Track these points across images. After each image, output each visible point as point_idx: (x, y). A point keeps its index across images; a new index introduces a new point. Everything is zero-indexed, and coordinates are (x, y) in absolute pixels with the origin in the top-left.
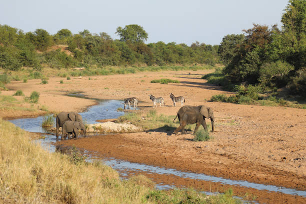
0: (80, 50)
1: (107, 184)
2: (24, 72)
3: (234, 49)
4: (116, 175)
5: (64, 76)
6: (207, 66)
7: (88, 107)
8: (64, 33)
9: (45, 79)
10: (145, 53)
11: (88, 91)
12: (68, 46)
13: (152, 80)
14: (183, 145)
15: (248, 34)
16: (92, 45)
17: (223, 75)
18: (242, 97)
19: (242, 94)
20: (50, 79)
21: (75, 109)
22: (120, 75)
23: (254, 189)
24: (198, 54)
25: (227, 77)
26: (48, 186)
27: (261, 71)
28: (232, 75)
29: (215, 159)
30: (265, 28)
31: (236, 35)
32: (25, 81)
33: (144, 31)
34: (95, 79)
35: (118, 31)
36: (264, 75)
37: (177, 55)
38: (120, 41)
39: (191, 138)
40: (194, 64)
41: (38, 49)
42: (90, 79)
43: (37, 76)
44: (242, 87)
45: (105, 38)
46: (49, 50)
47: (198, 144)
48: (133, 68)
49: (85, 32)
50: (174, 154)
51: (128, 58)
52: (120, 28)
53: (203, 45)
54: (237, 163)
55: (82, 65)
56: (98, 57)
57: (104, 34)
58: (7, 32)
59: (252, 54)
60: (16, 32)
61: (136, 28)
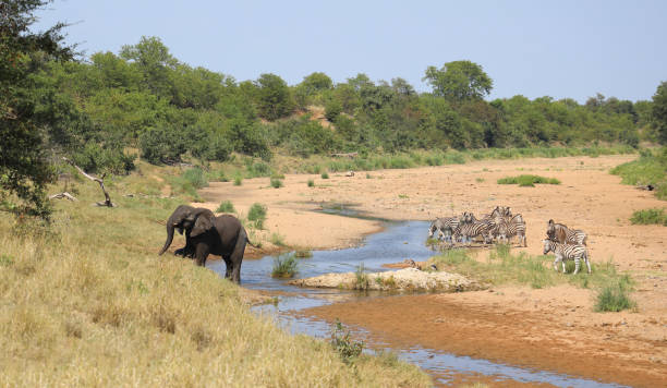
0: (349, 117)
5: (317, 171)
6: (622, 146)
7: (364, 235)
8: (316, 82)
9: (278, 178)
10: (487, 121)
11: (368, 202)
13: (499, 178)
14: (570, 320)
16: (373, 107)
20: (288, 177)
21: (337, 239)
24: (601, 120)
32: (238, 182)
33: (485, 74)
34: (380, 178)
35: (429, 76)
37: (556, 125)
38: (433, 95)
40: (592, 142)
41: (263, 115)
42: (368, 177)
43: (262, 170)
45: (402, 91)
49: (361, 79)
51: (448, 131)
52: (432, 69)
53: (613, 101)
55: (353, 148)
57: (400, 83)
60: (220, 81)
61: (468, 68)
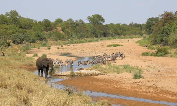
0: (68, 30)
2: (38, 43)
5: (60, 45)
6: (139, 36)
9: (49, 47)
13: (108, 45)
15: (161, 17)
16: (74, 27)
18: (159, 53)
20: (52, 46)
30: (171, 13)
32: (39, 48)
33: (103, 18)
34: (77, 46)
35: (88, 19)
37: (122, 30)
38: (90, 24)
40: (131, 35)
41: (45, 30)
42: (73, 46)
43: (45, 45)
45: (81, 23)
47: (135, 80)
48: (97, 39)
49: (70, 20)
51: (94, 33)
52: (89, 17)
53: (136, 24)
55: (69, 38)
57: (81, 21)
58: (28, 22)
60: (33, 21)
61: (98, 16)
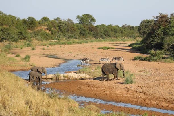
0: (55, 30)
1: (71, 110)
2: (21, 43)
3: (147, 28)
4: (77, 105)
5: (45, 45)
6: (132, 39)
7: (59, 64)
8: (45, 19)
9: (34, 47)
10: (94, 31)
11: (60, 54)
12: (47, 27)
13: (98, 47)
14: (117, 87)
15: (156, 19)
16: (62, 27)
17: (141, 44)
18: (152, 57)
19: (152, 55)
20: (37, 47)
21: (52, 65)
22: (79, 44)
23: (160, 113)
24: (126, 31)
25: (144, 45)
26: (36, 111)
27: (164, 41)
28: (146, 44)
29: (136, 95)
30: (166, 16)
31: (149, 20)
32: (22, 48)
33: (93, 18)
34: (64, 47)
35: (78, 18)
36: (166, 44)
37: (113, 32)
38: (79, 24)
39: (122, 82)
40: (124, 37)
41: (29, 29)
42: (61, 47)
43: (29, 45)
44: (153, 51)
45: (69, 22)
46: (36, 30)
47: (126, 86)
48: (87, 40)
49: (58, 19)
50: (112, 92)
51: (83, 34)
52: (78, 16)
53: (129, 26)
54: (150, 97)
55: (56, 39)
56: (66, 34)
57: (69, 20)
58: (10, 19)
59: (158, 31)
60: (15, 19)
61: (89, 16)
